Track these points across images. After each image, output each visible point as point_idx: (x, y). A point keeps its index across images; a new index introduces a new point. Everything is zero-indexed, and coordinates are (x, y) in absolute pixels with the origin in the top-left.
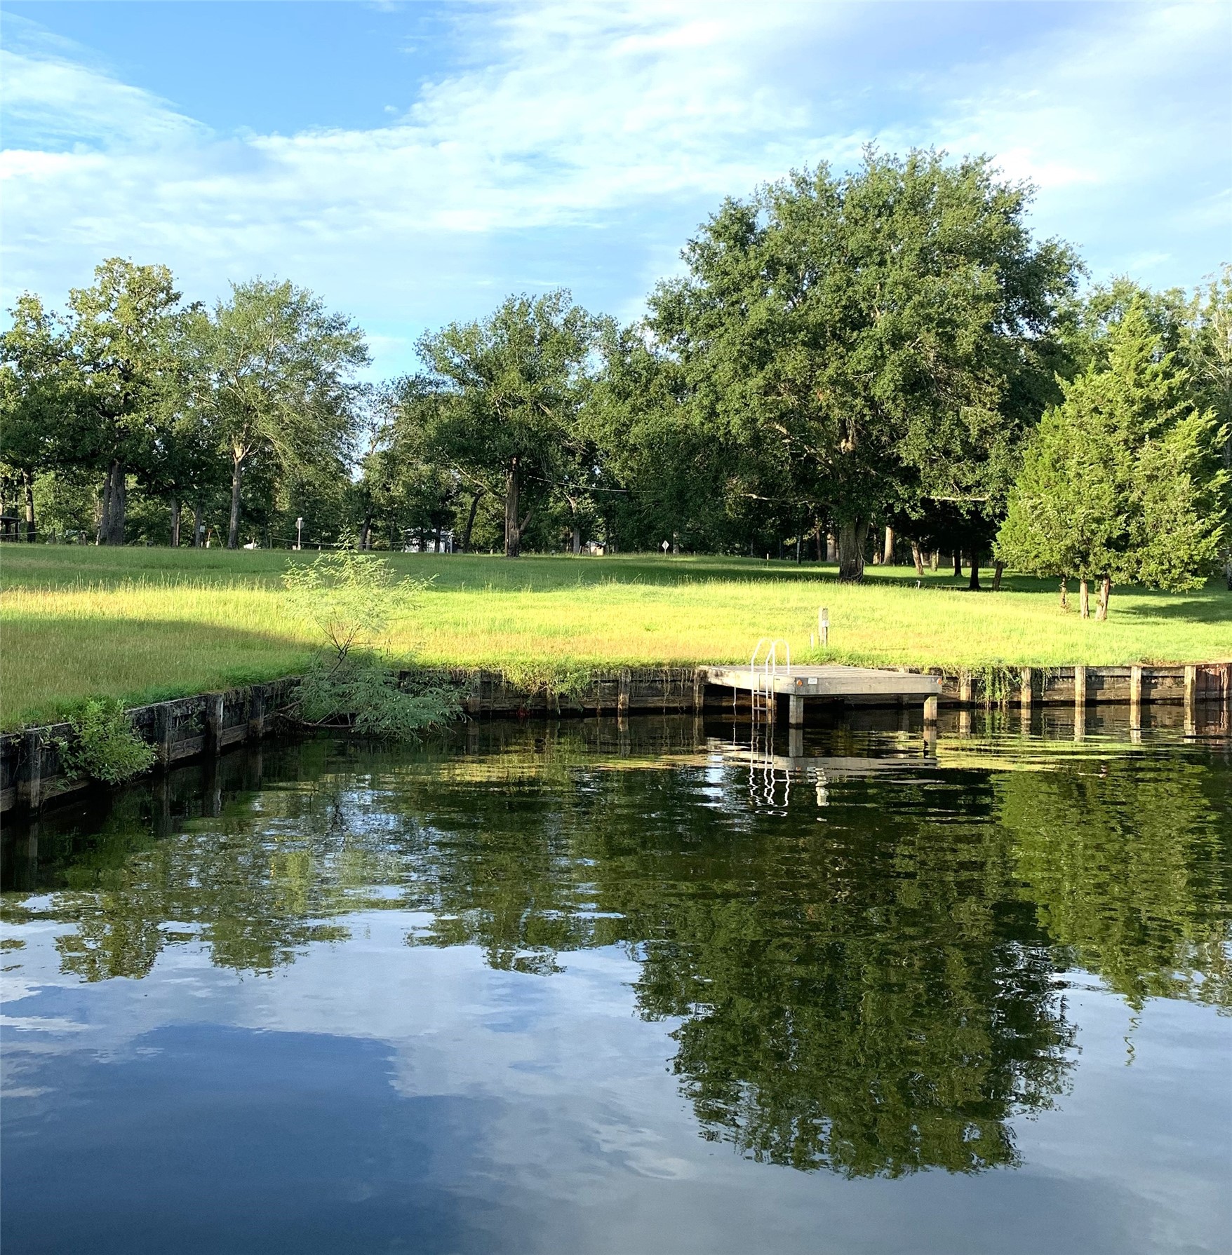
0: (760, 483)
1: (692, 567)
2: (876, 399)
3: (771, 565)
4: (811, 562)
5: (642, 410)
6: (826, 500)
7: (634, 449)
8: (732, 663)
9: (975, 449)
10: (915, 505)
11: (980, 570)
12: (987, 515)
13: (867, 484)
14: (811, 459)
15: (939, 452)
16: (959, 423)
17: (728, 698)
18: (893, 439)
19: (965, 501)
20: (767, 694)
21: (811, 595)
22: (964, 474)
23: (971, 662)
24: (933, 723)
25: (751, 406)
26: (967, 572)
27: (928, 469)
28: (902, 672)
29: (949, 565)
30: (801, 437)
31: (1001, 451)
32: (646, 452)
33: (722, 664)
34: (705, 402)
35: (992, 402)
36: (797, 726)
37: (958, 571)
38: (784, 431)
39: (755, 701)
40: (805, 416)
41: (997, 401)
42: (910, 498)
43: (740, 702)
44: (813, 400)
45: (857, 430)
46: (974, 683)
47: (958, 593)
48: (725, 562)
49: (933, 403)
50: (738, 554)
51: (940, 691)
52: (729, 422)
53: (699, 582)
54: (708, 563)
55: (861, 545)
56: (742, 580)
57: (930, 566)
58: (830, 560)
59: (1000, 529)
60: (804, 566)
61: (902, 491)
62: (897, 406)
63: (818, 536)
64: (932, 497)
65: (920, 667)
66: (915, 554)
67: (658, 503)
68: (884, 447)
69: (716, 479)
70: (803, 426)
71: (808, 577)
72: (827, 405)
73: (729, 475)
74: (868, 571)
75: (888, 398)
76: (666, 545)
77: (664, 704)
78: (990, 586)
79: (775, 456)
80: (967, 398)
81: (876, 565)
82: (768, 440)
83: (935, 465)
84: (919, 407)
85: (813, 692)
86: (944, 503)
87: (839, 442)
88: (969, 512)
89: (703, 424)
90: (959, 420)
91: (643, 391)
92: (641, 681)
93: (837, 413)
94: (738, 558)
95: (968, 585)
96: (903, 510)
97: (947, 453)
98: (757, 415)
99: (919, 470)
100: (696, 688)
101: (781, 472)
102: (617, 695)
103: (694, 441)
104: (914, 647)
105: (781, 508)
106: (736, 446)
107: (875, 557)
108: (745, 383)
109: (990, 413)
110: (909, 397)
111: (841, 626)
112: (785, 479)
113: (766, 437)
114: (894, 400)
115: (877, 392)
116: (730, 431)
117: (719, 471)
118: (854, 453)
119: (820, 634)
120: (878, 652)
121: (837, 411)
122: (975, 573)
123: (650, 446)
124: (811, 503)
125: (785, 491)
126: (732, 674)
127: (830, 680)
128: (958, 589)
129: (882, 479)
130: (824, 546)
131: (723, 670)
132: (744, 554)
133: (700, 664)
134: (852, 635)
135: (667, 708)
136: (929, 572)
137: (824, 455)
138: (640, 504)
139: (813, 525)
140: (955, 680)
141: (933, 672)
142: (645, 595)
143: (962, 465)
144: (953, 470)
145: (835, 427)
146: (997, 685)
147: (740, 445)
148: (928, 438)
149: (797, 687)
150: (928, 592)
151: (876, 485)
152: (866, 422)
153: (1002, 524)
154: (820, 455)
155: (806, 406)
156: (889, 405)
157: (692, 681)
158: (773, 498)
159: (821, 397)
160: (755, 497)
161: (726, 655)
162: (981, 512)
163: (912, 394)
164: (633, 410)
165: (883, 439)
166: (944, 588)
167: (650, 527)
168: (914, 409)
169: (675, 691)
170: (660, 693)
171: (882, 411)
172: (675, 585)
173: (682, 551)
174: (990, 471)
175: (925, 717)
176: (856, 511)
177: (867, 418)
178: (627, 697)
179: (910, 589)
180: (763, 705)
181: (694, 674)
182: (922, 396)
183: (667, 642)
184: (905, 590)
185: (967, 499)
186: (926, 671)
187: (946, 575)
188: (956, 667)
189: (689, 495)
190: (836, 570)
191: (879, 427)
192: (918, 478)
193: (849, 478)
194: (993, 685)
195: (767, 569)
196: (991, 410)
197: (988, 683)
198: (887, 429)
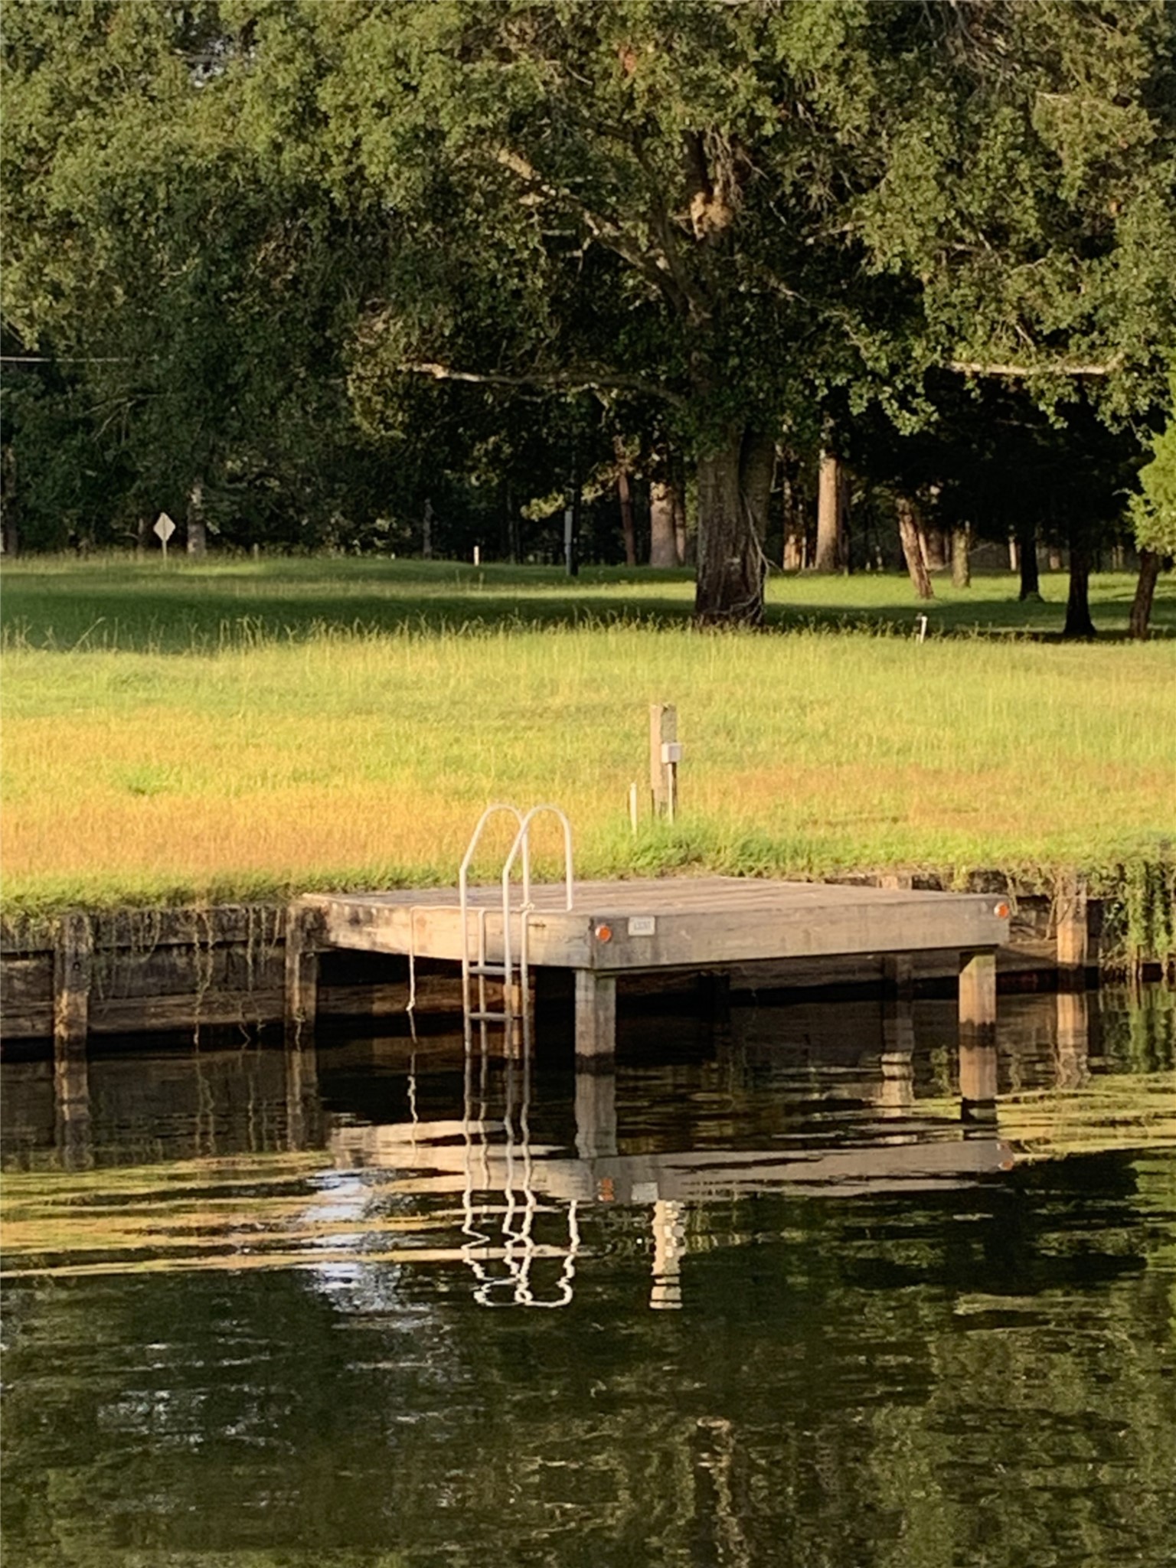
0: (458, 330)
1: (253, 591)
2: (792, 70)
3: (492, 580)
4: (603, 568)
5: (88, 102)
6: (653, 378)
7: (66, 224)
8: (398, 883)
9: (1076, 222)
10: (910, 389)
11: (1093, 579)
12: (1115, 417)
13: (768, 329)
14: (603, 257)
15: (974, 229)
16: (1031, 143)
17: (389, 990)
18: (841, 193)
19: (1051, 377)
20: (507, 970)
21: (619, 668)
22: (1046, 295)
23: (1087, 848)
24: (985, 1036)
25: (424, 91)
26: (1055, 586)
27: (943, 282)
28: (892, 888)
29: (1001, 568)
30: (575, 188)
31: (1152, 227)
32: (104, 237)
33: (369, 888)
34: (284, 79)
35: (1124, 78)
36: (599, 1065)
37: (1030, 585)
38: (525, 170)
39: (474, 994)
40: (584, 124)
41: (1137, 74)
42: (894, 369)
43: (425, 1002)
44: (607, 75)
45: (738, 167)
46: (1095, 910)
47: (1034, 649)
48: (353, 577)
49: (957, 81)
50: (386, 551)
51: (1002, 937)
52: (357, 143)
53: (282, 636)
54: (302, 578)
55: (757, 512)
56: (415, 627)
57: (948, 572)
58: (660, 558)
59: (1150, 456)
60: (587, 581)
61: (873, 350)
62: (854, 91)
63: (624, 490)
64: (957, 366)
65: (941, 871)
66: (906, 534)
67: (143, 396)
68: (817, 217)
69: (322, 319)
70: (580, 153)
71: (607, 614)
72: (650, 89)
73: (361, 308)
74: (778, 592)
75: (826, 67)
76: (165, 527)
77: (198, 1018)
78: (1122, 625)
79: (500, 246)
80: (1053, 68)
81: (792, 573)
82: (478, 198)
83: (963, 271)
84: (914, 94)
85: (643, 958)
86: (991, 384)
87: (684, 204)
88: (1062, 408)
89: (278, 148)
90: (1031, 133)
91: (87, 42)
92: (123, 950)
93: (677, 115)
94: (381, 561)
95: (1059, 626)
96: (875, 405)
97: (998, 233)
98: (444, 121)
99: (919, 287)
100: (293, 962)
101: (517, 294)
102: (51, 995)
103: (253, 200)
104: (923, 812)
105: (518, 405)
106: (380, 218)
107: (790, 550)
108: (404, 22)
109: (1118, 111)
110: (886, 65)
111: (712, 757)
112: (530, 315)
113: (469, 189)
114: (844, 70)
115: (792, 49)
116: (361, 168)
117: (331, 295)
118: (730, 237)
119: (656, 782)
120: (822, 832)
121: (679, 108)
122: (1079, 588)
123: (117, 217)
124: (606, 387)
125: (531, 354)
126: (400, 916)
127: (690, 920)
128: (1035, 637)
129: (813, 313)
130: (643, 522)
131: (374, 904)
132: (403, 548)
133: (301, 889)
134: (745, 783)
135: (204, 1028)
136: (949, 590)
137: (643, 243)
138: (88, 401)
139: (611, 457)
140: (1040, 903)
141: (979, 883)
142: (121, 683)
143: (1040, 267)
144: (1015, 283)
145: (670, 155)
146: (1159, 915)
147: (397, 213)
148: (942, 187)
149: (597, 946)
150: (950, 646)
151: (794, 331)
152: (767, 141)
153: (1157, 443)
154: (633, 244)
155: (588, 92)
156: (827, 91)
157: (281, 942)
158: (495, 377)
159: (633, 65)
160: (440, 373)
161: (377, 861)
162: (1095, 409)
163: (895, 54)
164: (58, 103)
165: (815, 191)
166: (995, 636)
167: (122, 474)
168: (901, 102)
169: (230, 976)
170: (182, 984)
171: (809, 107)
172: (212, 651)
173: (214, 543)
174: (1121, 286)
175: (963, 1018)
176: (739, 408)
177: (768, 130)
178: (82, 999)
179: (899, 642)
180: (497, 1006)
181: (284, 921)
182: (925, 61)
183: (200, 824)
184: (887, 644)
185: (1056, 369)
186: (959, 882)
187: (997, 596)
188: (1045, 867)
189: (240, 369)
190: (686, 592)
191: (800, 156)
192: (918, 310)
193: (716, 312)
194: (1149, 912)
195: (479, 593)
196: (1122, 102)
197: (1134, 909)
198: (823, 163)
